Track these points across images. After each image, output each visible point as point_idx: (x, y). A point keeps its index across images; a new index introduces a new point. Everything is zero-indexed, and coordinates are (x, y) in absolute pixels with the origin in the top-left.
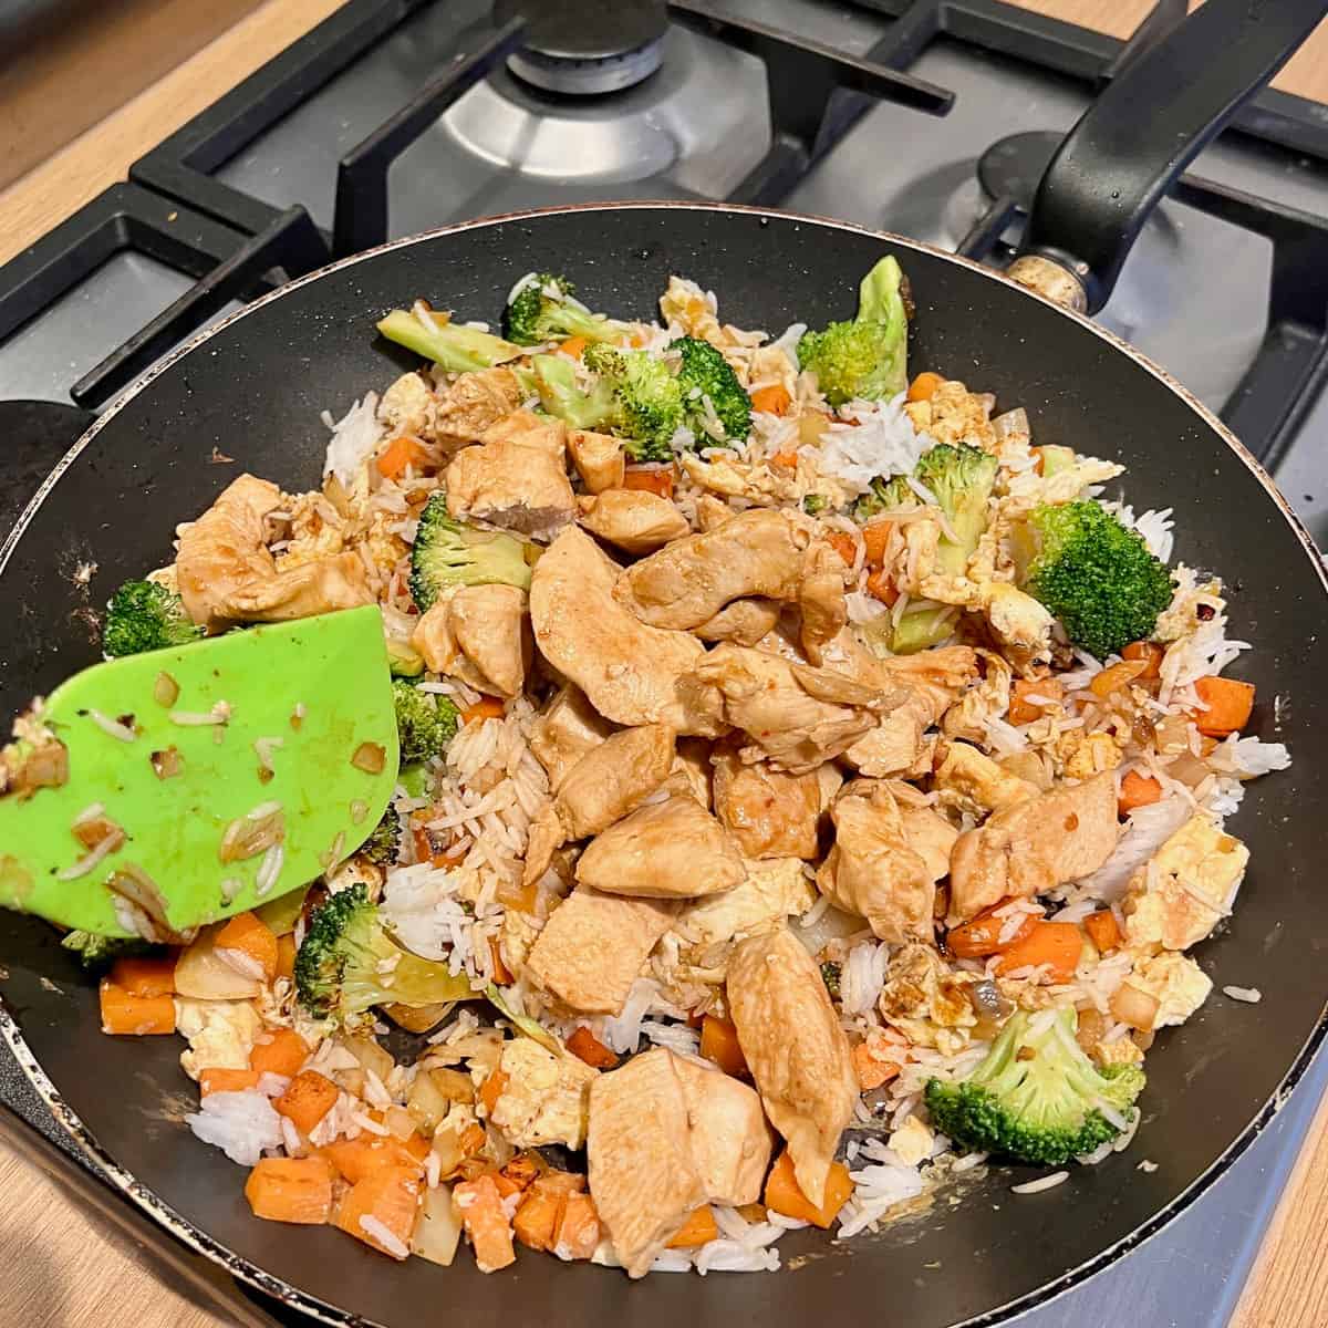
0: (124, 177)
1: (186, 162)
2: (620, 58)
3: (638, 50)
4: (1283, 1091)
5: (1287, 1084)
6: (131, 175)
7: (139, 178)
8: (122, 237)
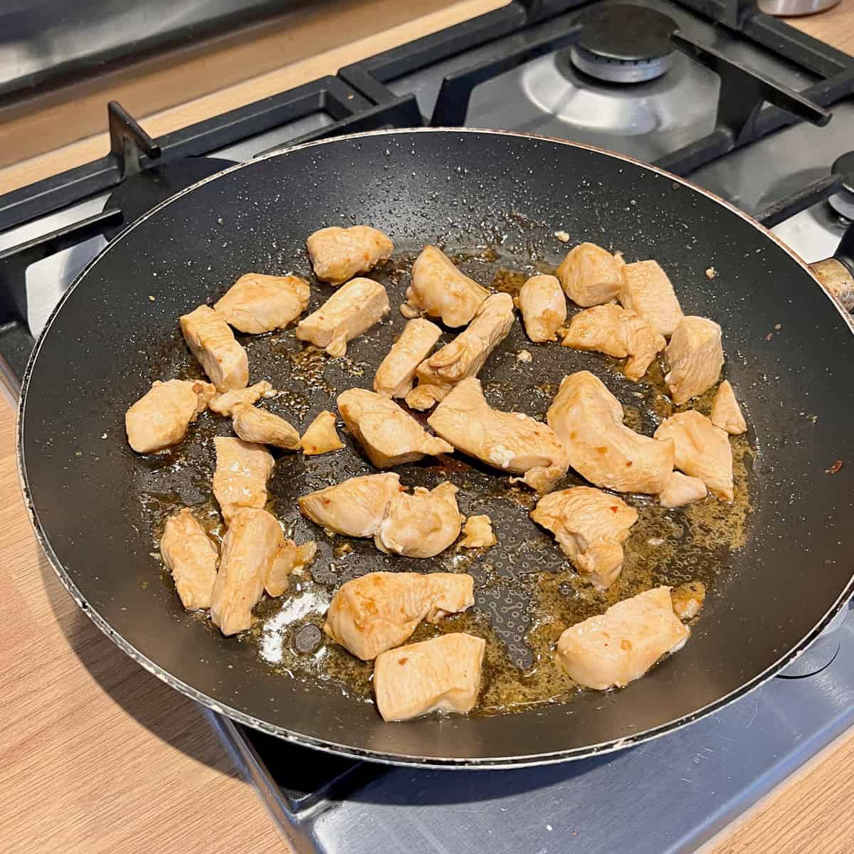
0: (334, 73)
1: (370, 73)
2: (636, 62)
3: (648, 61)
4: (627, 740)
5: (632, 739)
6: (338, 73)
7: (342, 75)
8: (321, 104)
